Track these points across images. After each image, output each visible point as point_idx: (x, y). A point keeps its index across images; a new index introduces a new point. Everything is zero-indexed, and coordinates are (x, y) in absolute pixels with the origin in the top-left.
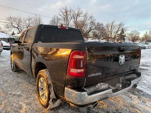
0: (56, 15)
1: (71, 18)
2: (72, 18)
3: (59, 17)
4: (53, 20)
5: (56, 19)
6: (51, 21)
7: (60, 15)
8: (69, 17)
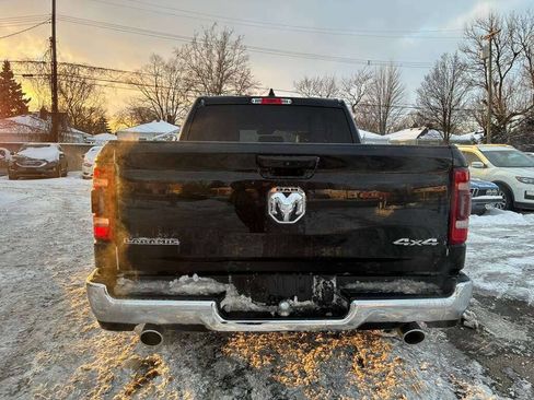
0: (451, 54)
1: (516, 54)
2: (520, 57)
3: (464, 58)
4: (437, 72)
5: (449, 66)
6: (427, 78)
7: (467, 50)
8: (507, 52)
